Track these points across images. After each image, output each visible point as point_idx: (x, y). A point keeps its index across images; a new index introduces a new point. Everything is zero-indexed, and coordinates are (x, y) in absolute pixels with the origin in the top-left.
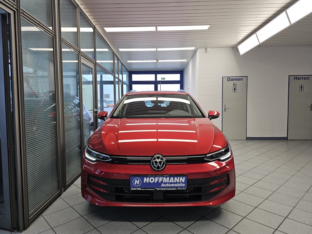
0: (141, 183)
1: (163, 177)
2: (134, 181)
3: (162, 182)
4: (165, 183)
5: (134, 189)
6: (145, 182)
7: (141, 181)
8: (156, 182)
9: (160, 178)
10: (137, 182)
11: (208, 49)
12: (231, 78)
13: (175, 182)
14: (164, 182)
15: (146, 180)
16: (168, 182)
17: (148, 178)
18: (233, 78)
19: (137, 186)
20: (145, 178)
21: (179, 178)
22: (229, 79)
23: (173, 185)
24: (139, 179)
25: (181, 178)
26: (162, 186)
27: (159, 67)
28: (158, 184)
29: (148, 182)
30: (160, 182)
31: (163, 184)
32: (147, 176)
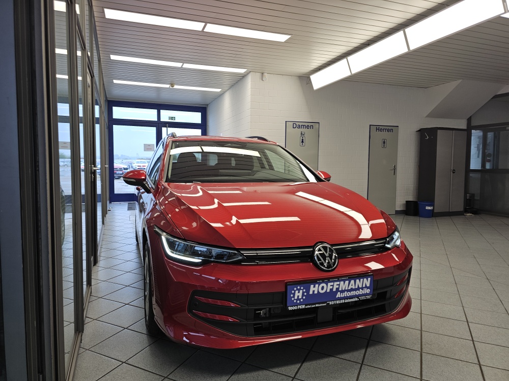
0: (305, 296)
1: (340, 281)
2: (294, 294)
3: (337, 289)
4: (342, 291)
5: (295, 308)
6: (311, 293)
7: (304, 292)
8: (328, 291)
9: (336, 283)
10: (299, 294)
11: (265, 74)
12: (297, 124)
13: (356, 287)
14: (340, 289)
15: (314, 289)
16: (346, 289)
17: (317, 285)
18: (301, 124)
19: (298, 302)
20: (312, 286)
21: (362, 280)
22: (296, 125)
23: (353, 293)
24: (302, 288)
25: (365, 279)
26: (337, 297)
27: (165, 98)
28: (332, 294)
29: (316, 292)
30: (334, 290)
31: (339, 293)
32: (314, 281)
